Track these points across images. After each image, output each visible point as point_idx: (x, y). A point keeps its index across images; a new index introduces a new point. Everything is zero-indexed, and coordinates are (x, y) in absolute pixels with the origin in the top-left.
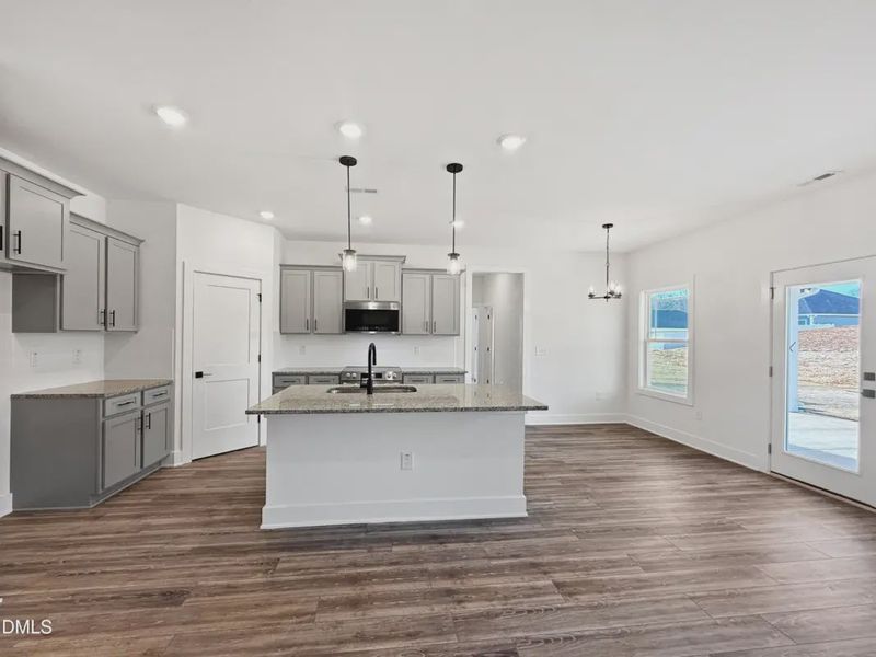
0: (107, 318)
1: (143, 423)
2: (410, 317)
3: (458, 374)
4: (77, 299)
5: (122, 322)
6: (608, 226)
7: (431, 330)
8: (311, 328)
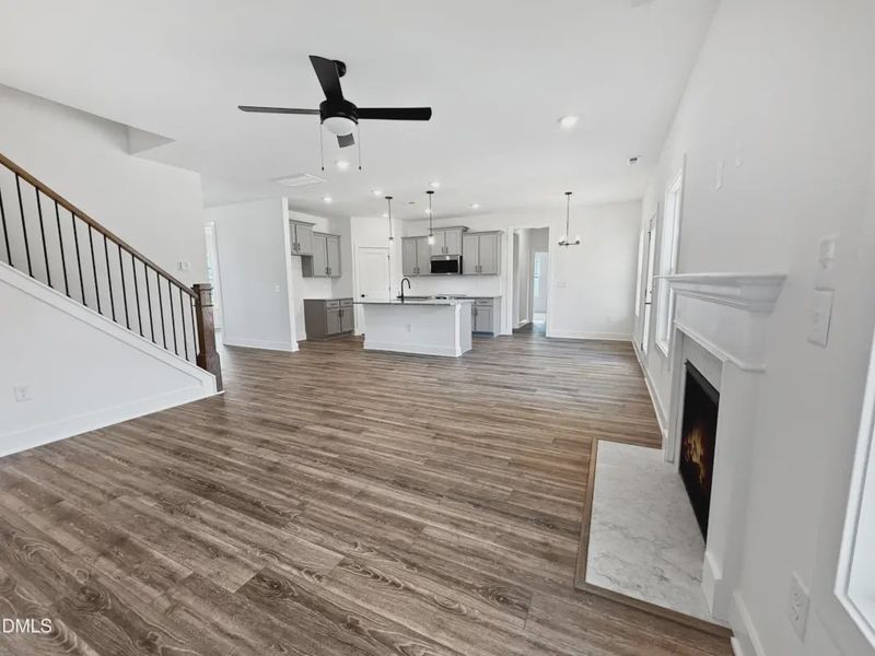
0: (328, 271)
1: (341, 314)
2: (469, 265)
3: (489, 298)
4: (318, 265)
5: (334, 272)
6: (568, 194)
7: (479, 272)
8: (417, 273)
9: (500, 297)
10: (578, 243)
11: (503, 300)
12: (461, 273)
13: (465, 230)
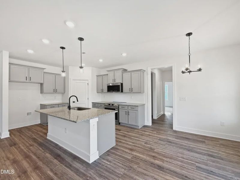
7: (131, 91)
9: (144, 105)
10: (200, 70)
11: (146, 106)
12: (122, 91)
13: (125, 70)
